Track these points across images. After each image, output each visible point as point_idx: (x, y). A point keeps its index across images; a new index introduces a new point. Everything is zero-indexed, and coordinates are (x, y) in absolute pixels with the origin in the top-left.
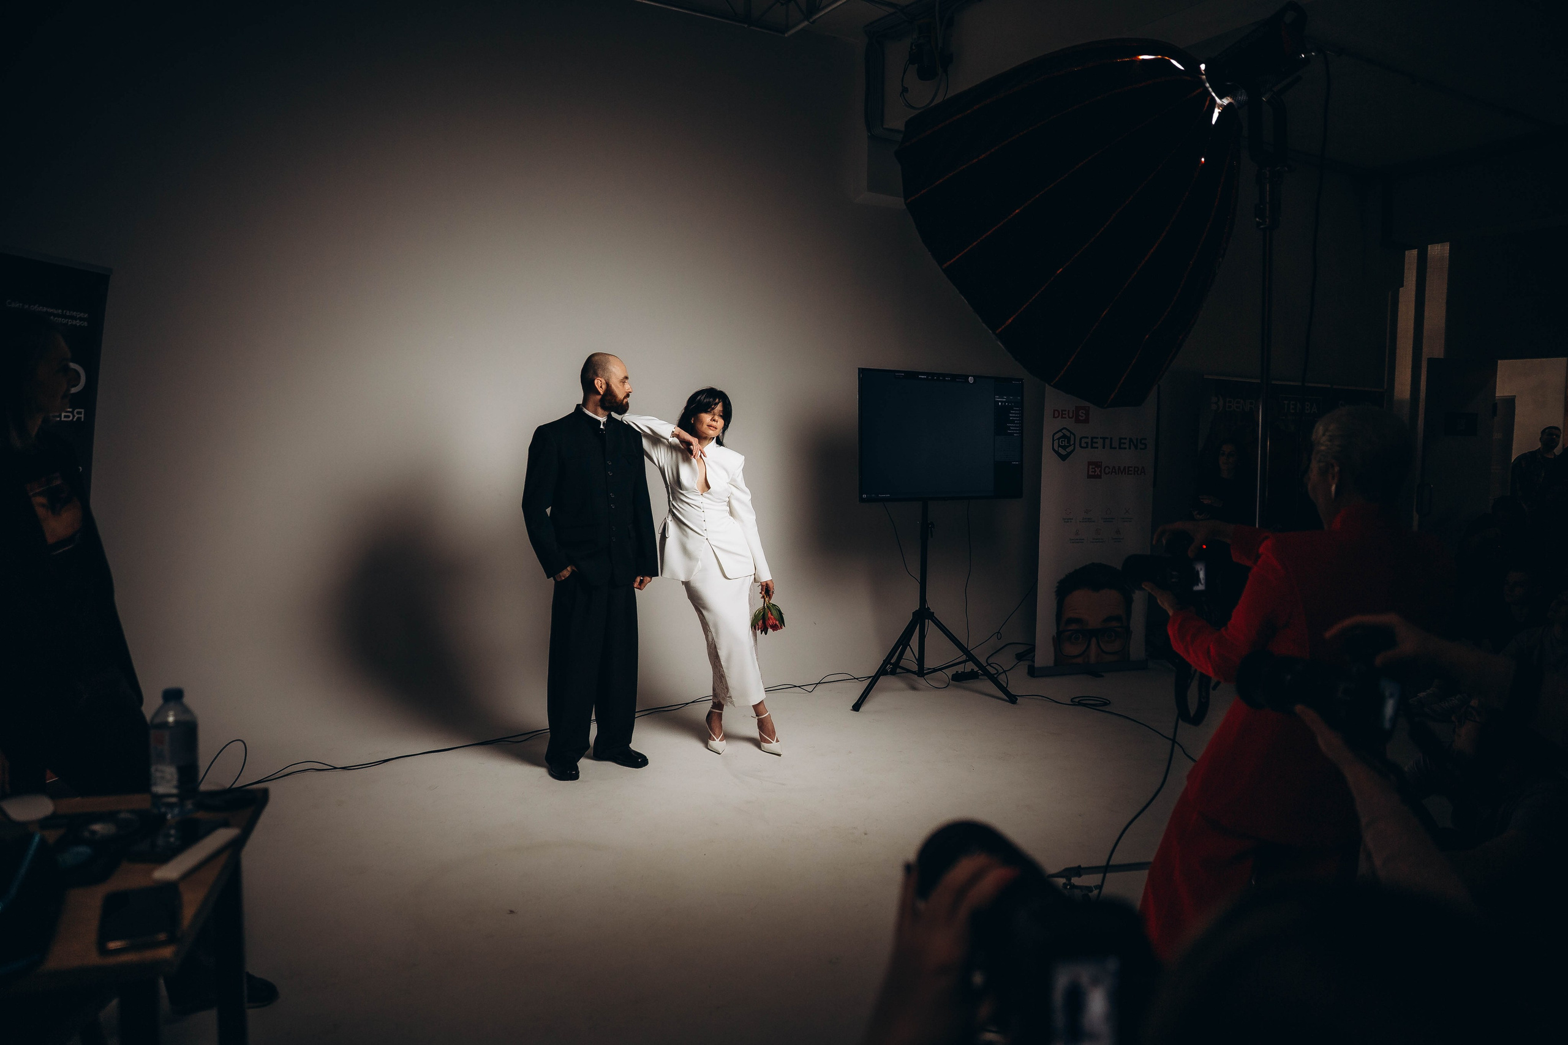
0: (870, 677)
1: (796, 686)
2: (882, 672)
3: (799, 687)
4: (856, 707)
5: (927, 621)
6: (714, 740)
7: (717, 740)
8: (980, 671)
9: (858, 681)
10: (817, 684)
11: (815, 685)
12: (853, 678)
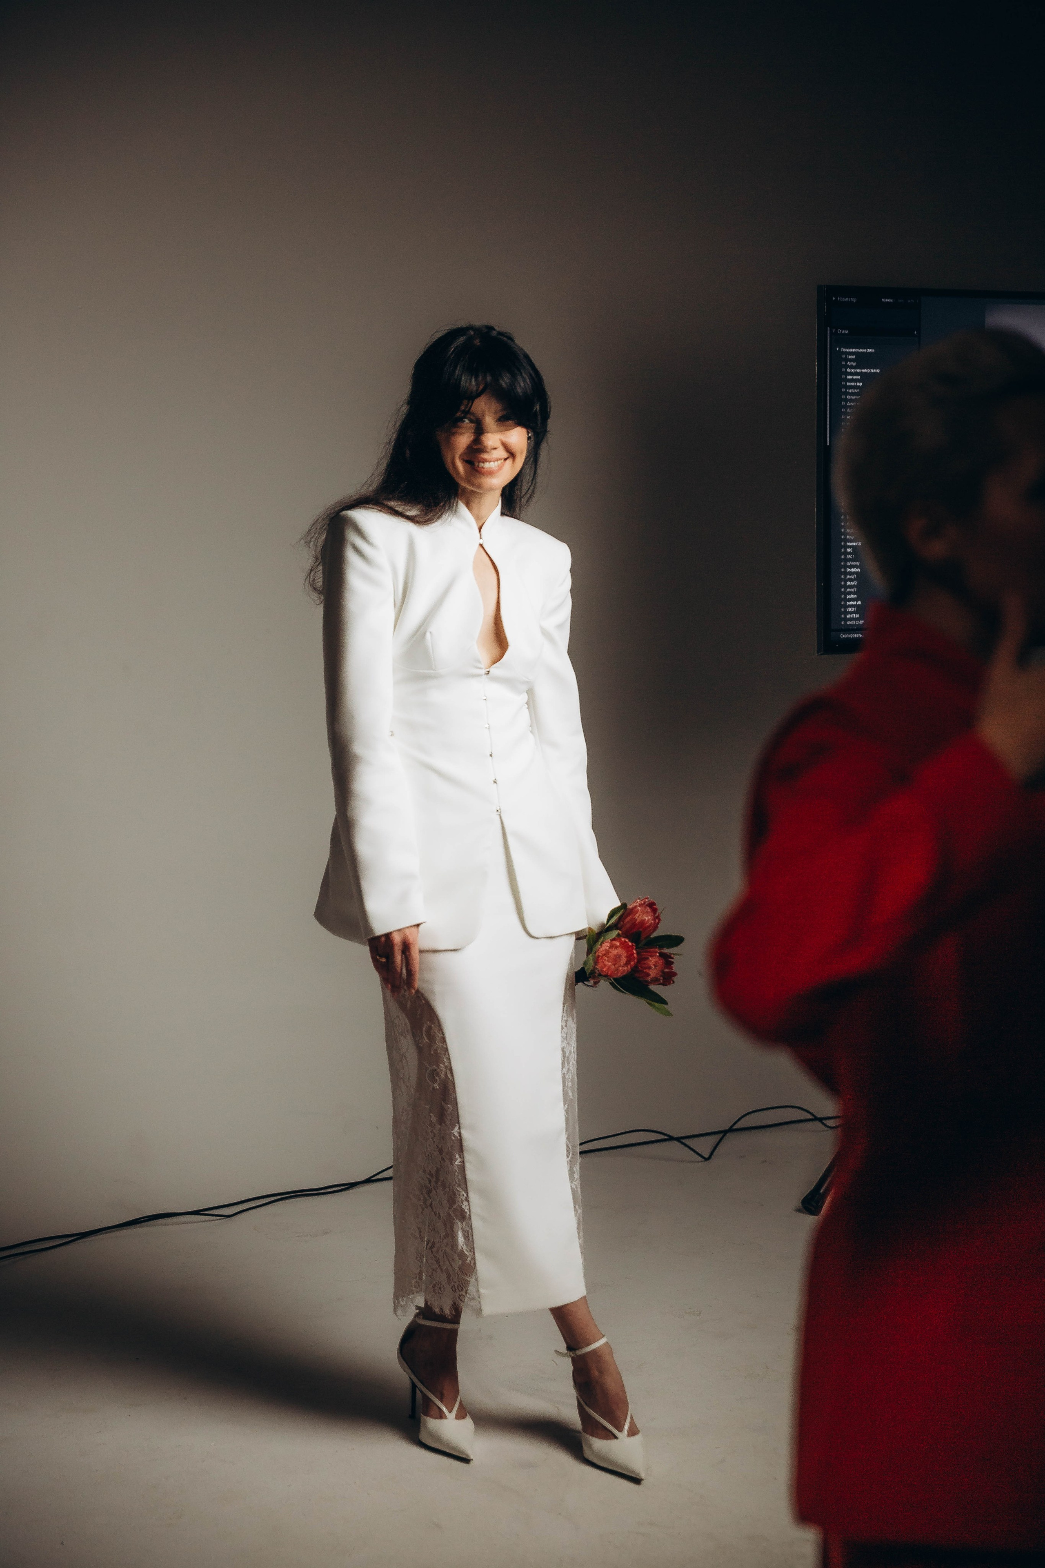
1: (669, 1139)
3: (679, 1139)
9: (823, 1127)
10: (725, 1132)
11: (720, 1136)
12: (811, 1117)
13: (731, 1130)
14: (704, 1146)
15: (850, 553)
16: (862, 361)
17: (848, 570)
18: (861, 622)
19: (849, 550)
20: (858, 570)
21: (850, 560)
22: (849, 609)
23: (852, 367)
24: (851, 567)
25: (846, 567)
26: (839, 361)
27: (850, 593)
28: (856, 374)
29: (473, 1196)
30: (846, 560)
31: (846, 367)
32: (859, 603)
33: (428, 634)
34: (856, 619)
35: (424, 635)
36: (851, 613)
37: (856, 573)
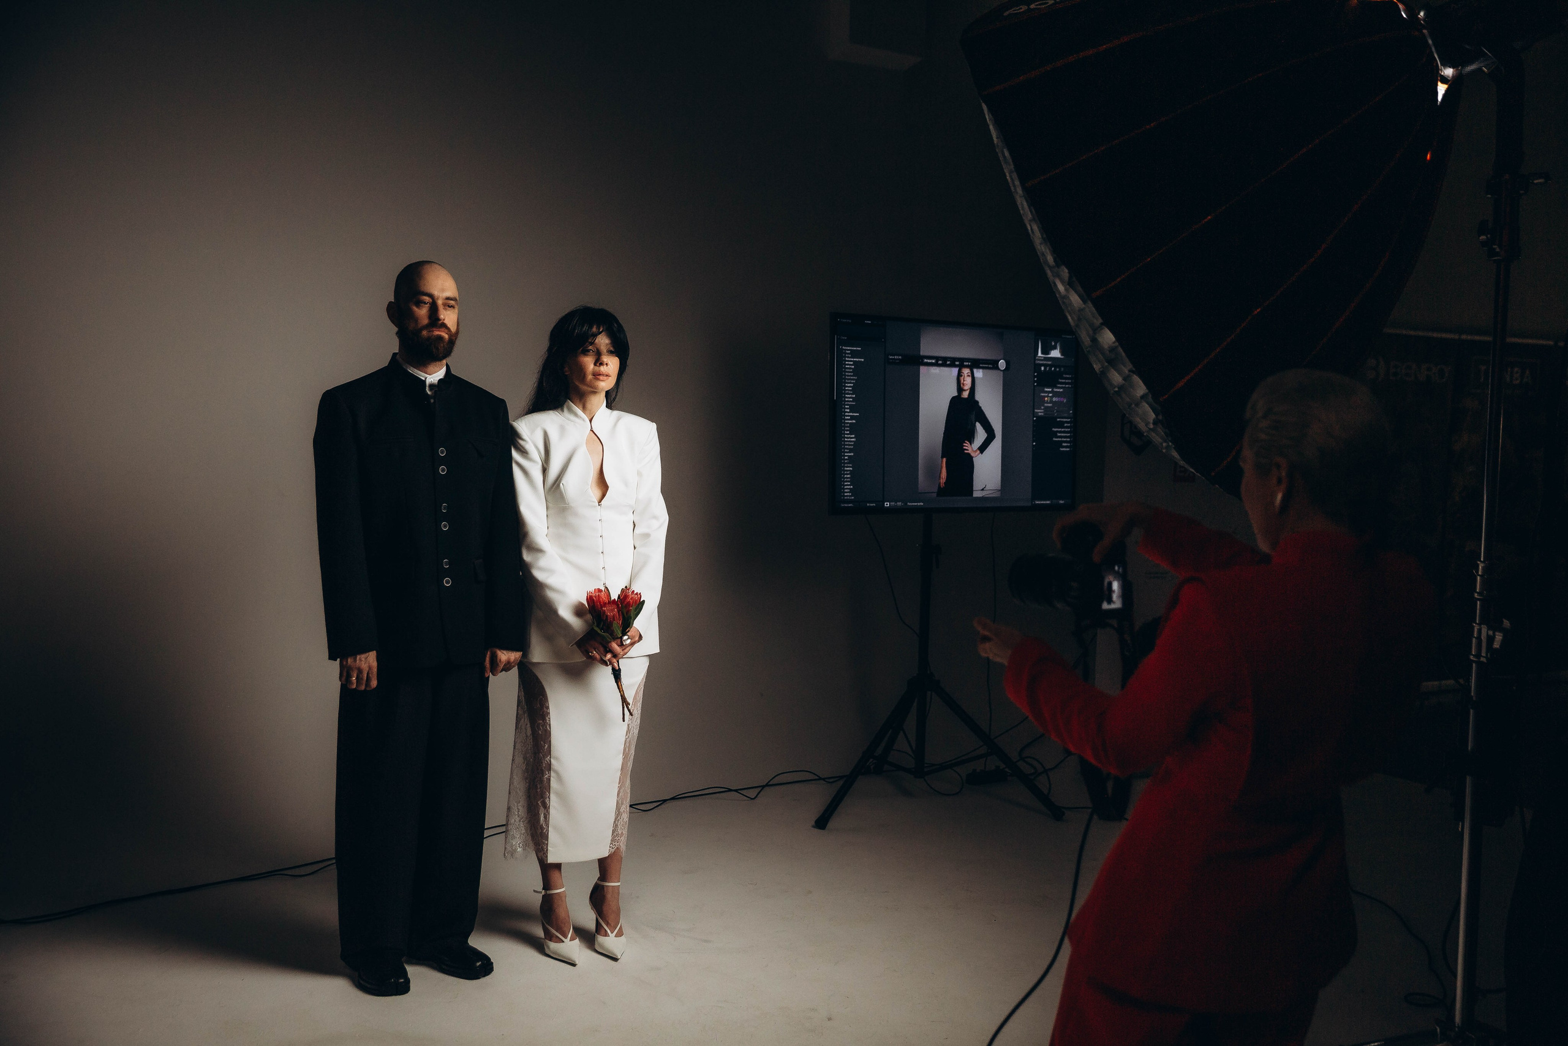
0: (841, 777)
1: (730, 790)
2: (861, 769)
3: (736, 791)
4: (821, 823)
5: (929, 693)
6: (606, 935)
7: (612, 936)
8: (1007, 770)
9: (825, 782)
10: (763, 787)
11: (761, 788)
12: (817, 778)
13: (767, 785)
14: (752, 793)
15: (846, 459)
16: (854, 354)
17: (846, 469)
18: (853, 498)
19: (846, 458)
20: (851, 469)
21: (847, 463)
22: (846, 491)
23: (848, 357)
24: (847, 467)
25: (844, 467)
26: (841, 355)
27: (846, 481)
28: (851, 361)
29: (553, 796)
30: (844, 463)
31: (845, 357)
32: (852, 487)
33: (561, 484)
34: (849, 496)
35: (559, 485)
36: (847, 492)
37: (849, 470)
